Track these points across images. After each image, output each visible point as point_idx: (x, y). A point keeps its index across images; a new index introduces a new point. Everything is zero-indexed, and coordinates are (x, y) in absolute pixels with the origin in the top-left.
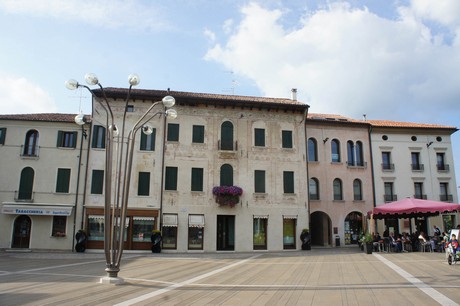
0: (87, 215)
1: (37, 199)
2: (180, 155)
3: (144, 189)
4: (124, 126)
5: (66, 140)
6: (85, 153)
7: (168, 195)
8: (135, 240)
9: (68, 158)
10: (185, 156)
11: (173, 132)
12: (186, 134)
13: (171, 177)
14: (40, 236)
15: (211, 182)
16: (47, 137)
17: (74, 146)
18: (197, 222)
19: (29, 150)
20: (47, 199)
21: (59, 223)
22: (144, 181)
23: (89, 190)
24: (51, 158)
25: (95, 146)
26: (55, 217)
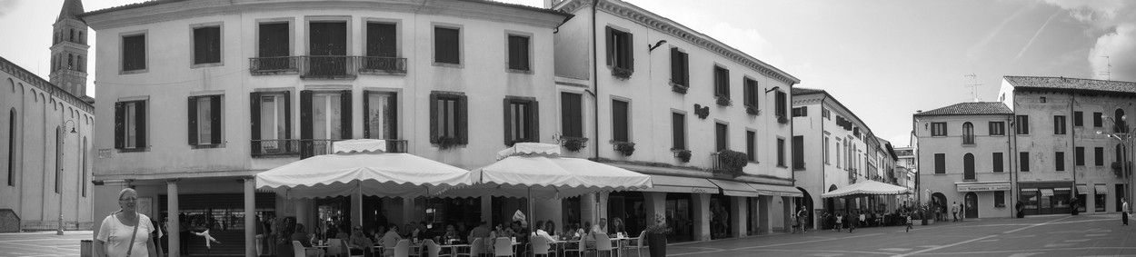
0: (1020, 189)
1: (980, 179)
2: (1085, 137)
3: (1060, 165)
4: (1041, 118)
5: (997, 129)
6: (1012, 139)
7: (1079, 170)
8: (1056, 206)
9: (1000, 144)
10: (1091, 137)
11: (1078, 120)
12: (1088, 120)
13: (1079, 153)
14: (986, 207)
15: (1109, 159)
16: (981, 128)
17: (1002, 133)
18: (1101, 190)
19: (968, 140)
20: (987, 178)
21: (999, 197)
22: (1060, 157)
23: (1019, 169)
24: (986, 146)
25: (1019, 133)
26: (995, 192)
